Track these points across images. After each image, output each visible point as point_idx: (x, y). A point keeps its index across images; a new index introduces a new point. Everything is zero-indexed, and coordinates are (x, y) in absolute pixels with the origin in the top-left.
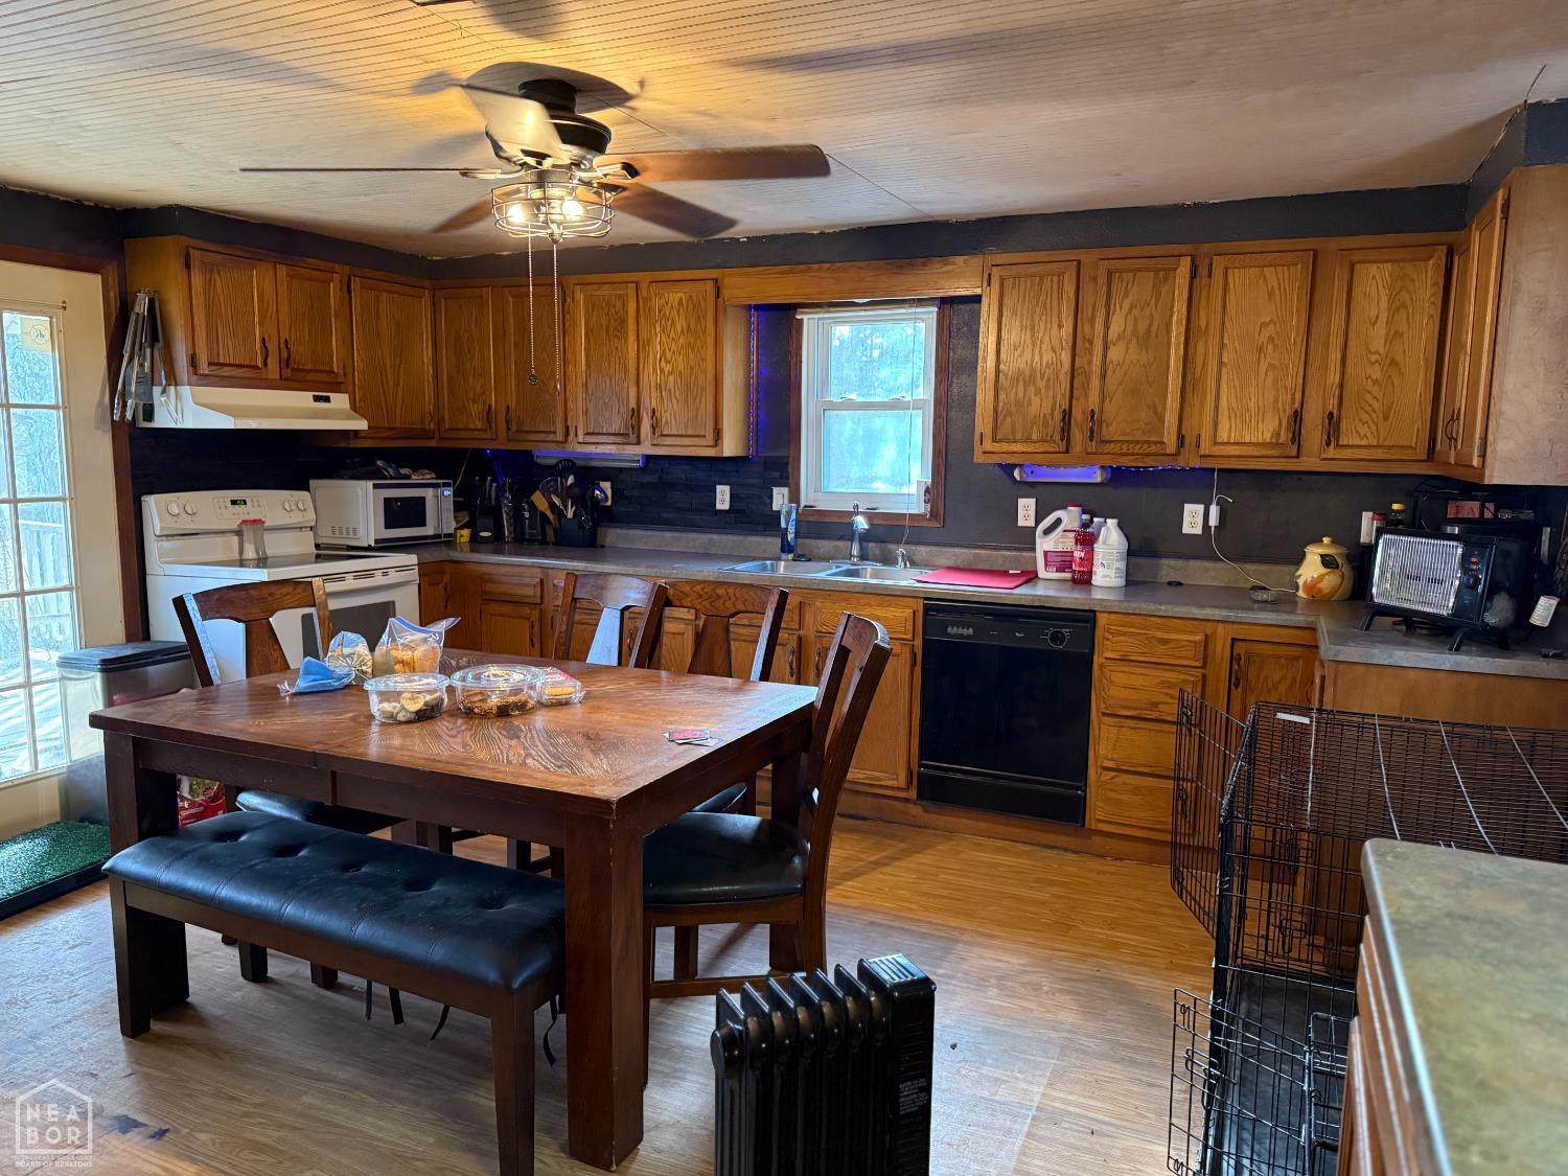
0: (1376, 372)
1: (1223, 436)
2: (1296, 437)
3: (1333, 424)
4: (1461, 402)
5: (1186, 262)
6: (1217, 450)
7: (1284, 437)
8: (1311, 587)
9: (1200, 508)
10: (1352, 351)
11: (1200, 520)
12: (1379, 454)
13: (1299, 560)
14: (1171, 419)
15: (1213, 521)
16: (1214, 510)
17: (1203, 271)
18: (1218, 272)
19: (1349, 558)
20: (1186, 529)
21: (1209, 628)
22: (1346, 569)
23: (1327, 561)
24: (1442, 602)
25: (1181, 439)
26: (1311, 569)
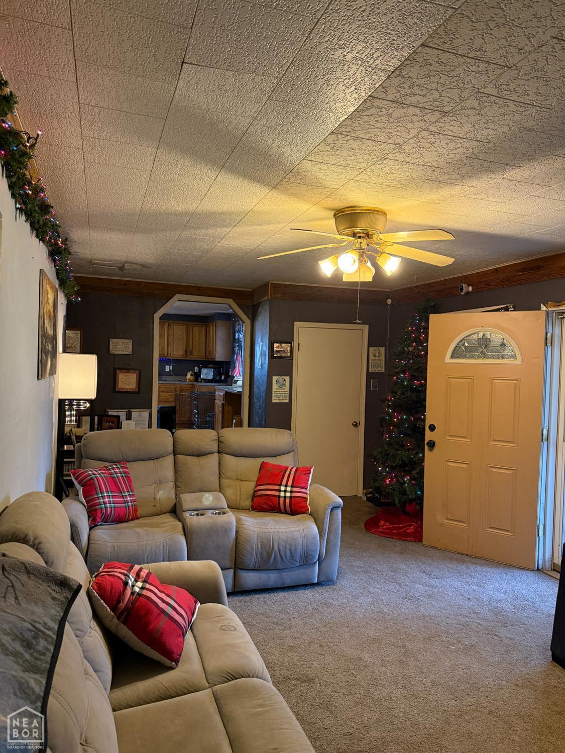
0: (197, 344)
1: (174, 354)
2: (186, 354)
3: (191, 352)
4: (211, 349)
5: (167, 324)
6: (174, 356)
7: (184, 354)
8: (189, 379)
9: (169, 366)
10: (194, 340)
11: (169, 368)
12: (198, 357)
13: (186, 375)
14: (166, 350)
15: (171, 369)
16: (171, 367)
17: (170, 325)
18: (172, 326)
19: (194, 374)
20: (166, 370)
21: (176, 385)
22: (194, 376)
23: (191, 375)
24: (211, 377)
25: (167, 353)
26: (189, 376)
